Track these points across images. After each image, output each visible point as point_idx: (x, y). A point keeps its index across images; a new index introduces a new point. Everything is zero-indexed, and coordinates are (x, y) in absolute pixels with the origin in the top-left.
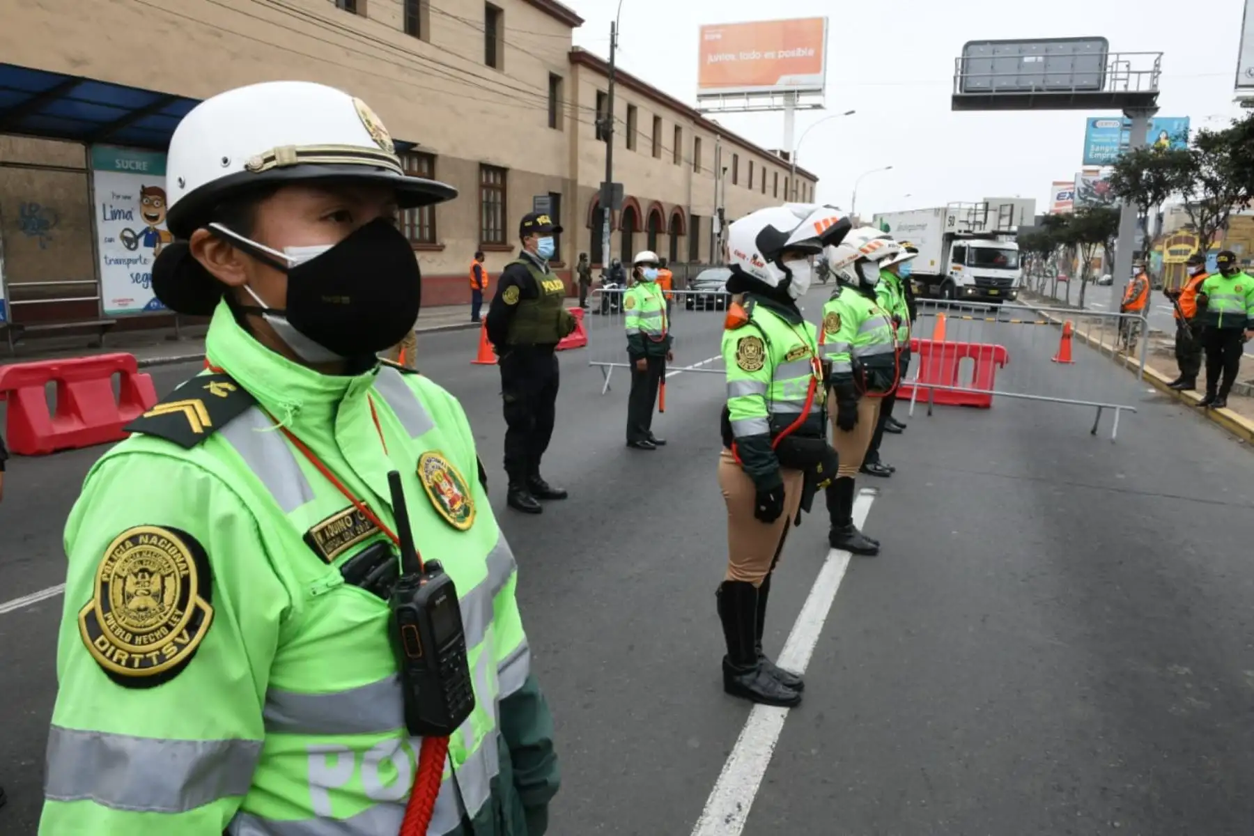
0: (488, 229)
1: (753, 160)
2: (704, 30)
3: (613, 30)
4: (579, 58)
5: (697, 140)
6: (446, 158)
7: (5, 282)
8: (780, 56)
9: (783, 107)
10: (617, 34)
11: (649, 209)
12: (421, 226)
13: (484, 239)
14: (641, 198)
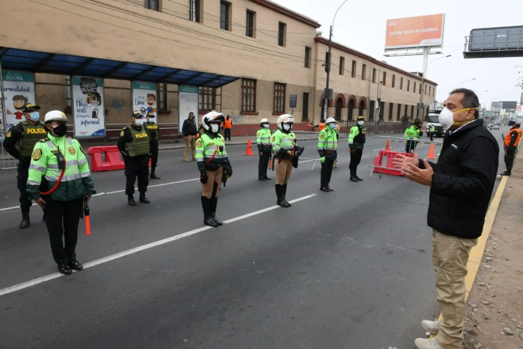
0: (277, 107)
1: (403, 77)
2: (389, 22)
3: (331, 29)
4: (318, 40)
5: (374, 70)
6: (260, 80)
7: (105, 123)
8: (422, 32)
9: (423, 53)
10: (333, 30)
11: (349, 99)
12: (250, 106)
13: (276, 110)
14: (345, 94)
